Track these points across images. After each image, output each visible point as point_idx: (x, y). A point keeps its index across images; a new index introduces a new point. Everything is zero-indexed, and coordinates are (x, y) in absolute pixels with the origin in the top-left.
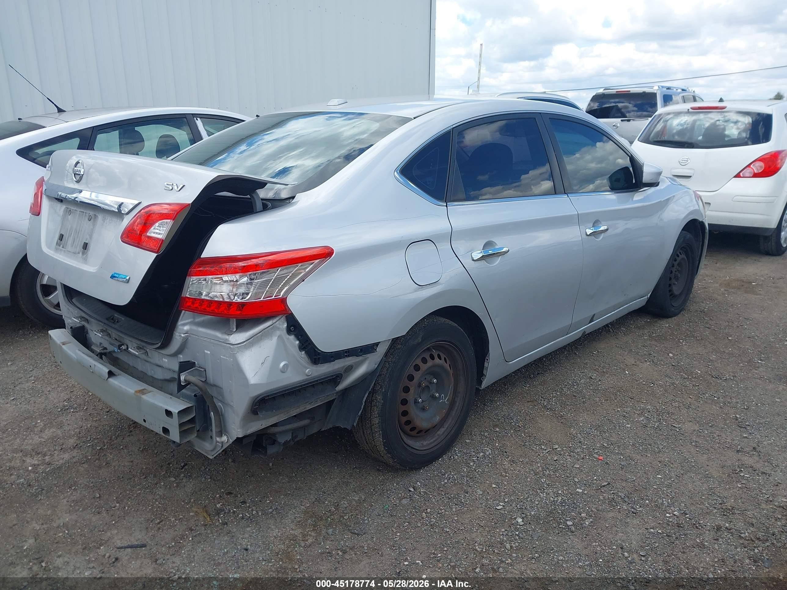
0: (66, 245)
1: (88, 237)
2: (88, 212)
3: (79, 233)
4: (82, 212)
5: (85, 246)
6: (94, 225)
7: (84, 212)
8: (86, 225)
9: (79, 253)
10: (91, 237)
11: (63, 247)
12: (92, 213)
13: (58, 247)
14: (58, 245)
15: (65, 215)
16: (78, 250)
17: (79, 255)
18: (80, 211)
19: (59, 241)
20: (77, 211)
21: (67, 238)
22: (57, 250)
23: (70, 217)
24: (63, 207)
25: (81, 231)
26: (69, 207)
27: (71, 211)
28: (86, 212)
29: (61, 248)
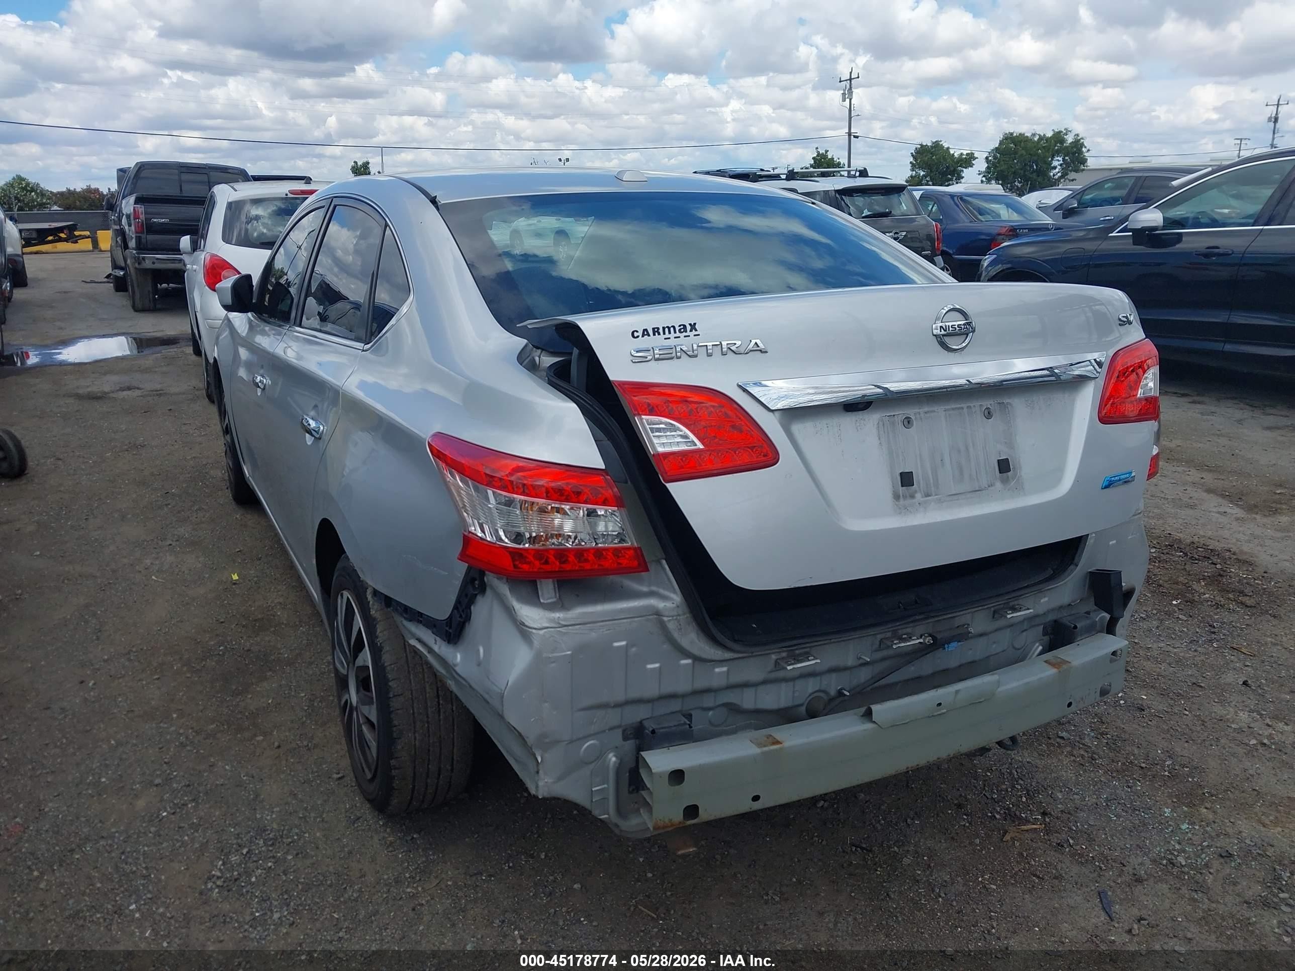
0: (937, 486)
1: (1000, 447)
3: (967, 451)
5: (1004, 466)
6: (1008, 422)
7: (958, 408)
8: (985, 429)
9: (991, 485)
10: (1009, 445)
11: (927, 495)
12: (988, 403)
14: (905, 497)
15: (888, 433)
16: (984, 482)
17: (993, 488)
18: (948, 410)
19: (901, 490)
20: (934, 411)
21: (932, 473)
22: (902, 510)
23: (912, 430)
24: (871, 420)
25: (973, 445)
26: (900, 413)
27: (913, 418)
28: (968, 407)
29: (922, 499)
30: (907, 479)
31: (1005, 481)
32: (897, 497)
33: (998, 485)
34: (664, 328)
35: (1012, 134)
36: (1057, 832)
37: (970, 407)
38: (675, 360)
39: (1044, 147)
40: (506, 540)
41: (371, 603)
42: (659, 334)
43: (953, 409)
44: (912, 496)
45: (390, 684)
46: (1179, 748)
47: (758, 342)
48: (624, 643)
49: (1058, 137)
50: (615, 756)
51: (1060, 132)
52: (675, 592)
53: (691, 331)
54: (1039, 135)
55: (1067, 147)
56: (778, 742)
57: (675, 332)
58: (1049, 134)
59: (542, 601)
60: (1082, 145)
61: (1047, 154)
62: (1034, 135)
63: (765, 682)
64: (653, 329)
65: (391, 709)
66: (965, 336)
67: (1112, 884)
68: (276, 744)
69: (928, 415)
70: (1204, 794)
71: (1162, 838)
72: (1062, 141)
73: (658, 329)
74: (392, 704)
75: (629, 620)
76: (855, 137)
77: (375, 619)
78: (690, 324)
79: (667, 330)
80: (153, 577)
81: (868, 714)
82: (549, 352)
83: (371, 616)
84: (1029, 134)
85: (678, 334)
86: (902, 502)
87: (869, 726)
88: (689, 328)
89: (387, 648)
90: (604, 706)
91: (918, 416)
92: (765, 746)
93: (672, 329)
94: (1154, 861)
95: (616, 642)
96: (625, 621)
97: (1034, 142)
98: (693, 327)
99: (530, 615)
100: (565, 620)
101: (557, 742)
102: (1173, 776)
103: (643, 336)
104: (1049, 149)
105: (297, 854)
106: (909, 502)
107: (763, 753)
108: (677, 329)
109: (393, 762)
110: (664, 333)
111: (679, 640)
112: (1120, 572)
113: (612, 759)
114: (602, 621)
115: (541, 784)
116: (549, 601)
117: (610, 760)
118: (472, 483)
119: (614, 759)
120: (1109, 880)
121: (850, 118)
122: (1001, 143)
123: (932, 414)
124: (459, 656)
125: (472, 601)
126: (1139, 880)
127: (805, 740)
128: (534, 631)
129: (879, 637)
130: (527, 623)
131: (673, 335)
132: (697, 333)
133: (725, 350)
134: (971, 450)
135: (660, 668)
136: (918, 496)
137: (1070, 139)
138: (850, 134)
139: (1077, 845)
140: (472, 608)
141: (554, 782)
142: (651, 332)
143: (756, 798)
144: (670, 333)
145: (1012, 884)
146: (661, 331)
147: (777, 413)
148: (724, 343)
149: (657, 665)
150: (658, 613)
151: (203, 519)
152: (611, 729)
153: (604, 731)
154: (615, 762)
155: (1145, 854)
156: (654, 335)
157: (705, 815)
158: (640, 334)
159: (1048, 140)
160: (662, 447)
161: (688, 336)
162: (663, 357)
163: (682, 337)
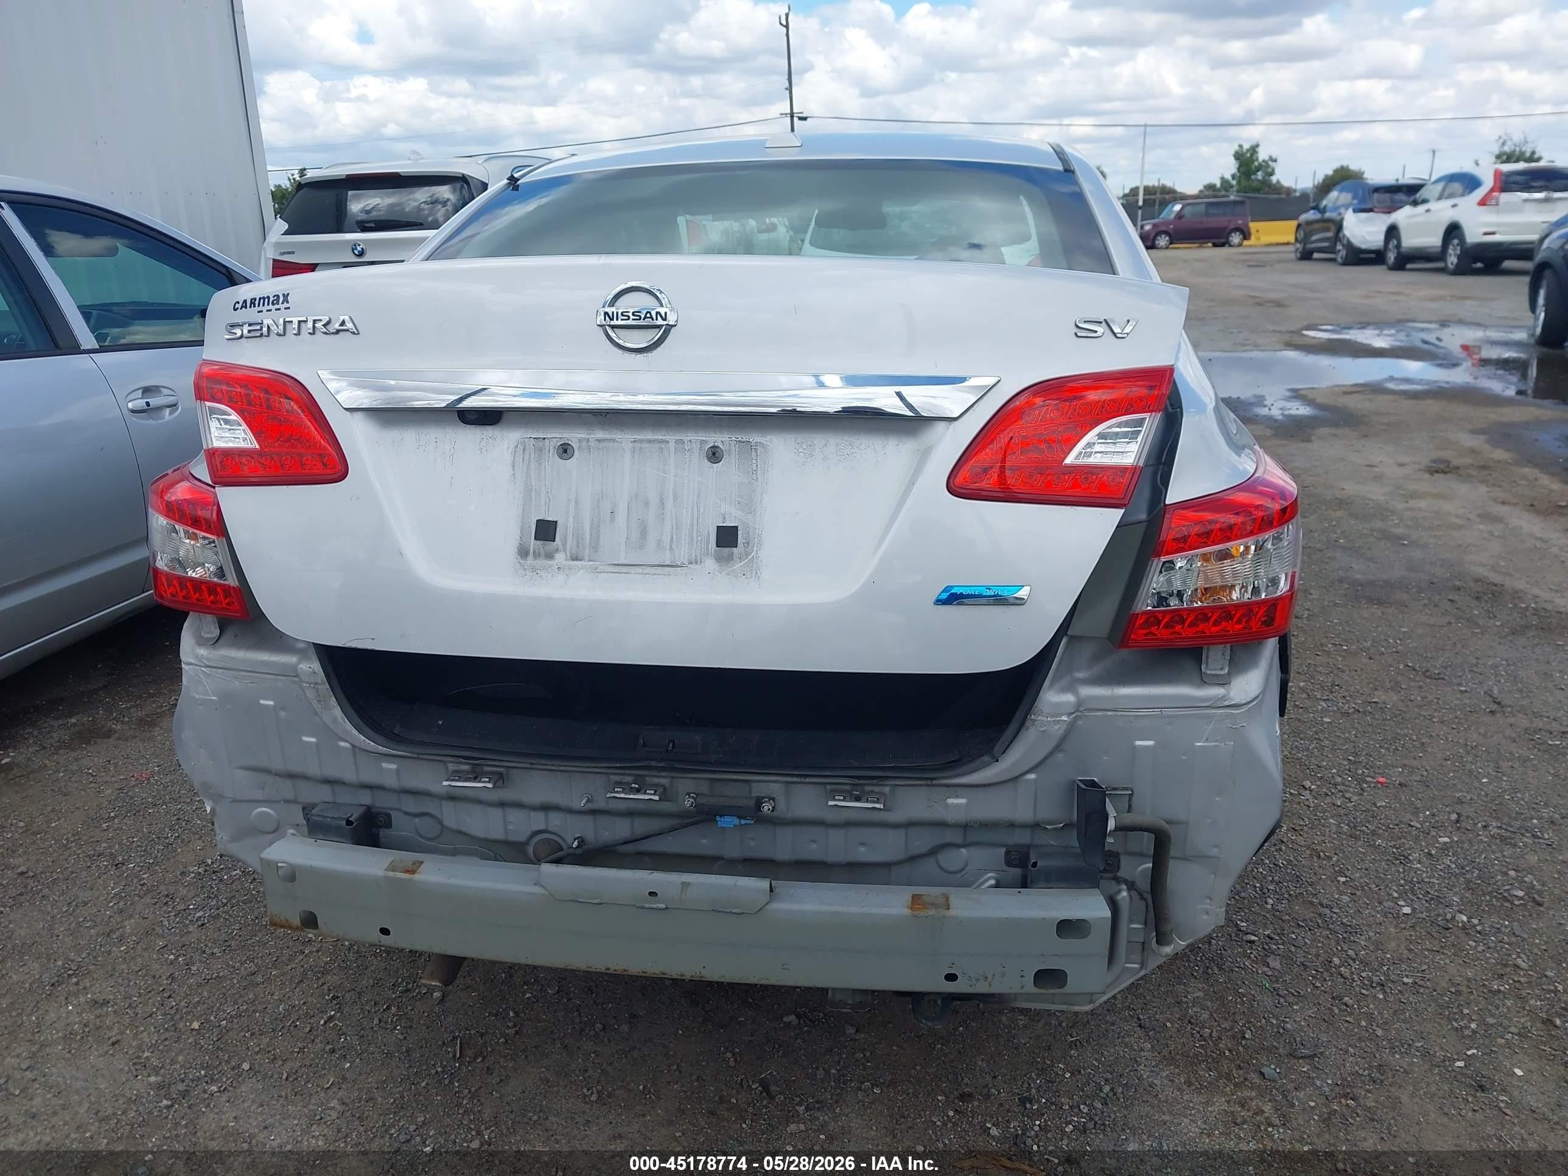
0: (595, 548)
1: (727, 508)
3: (661, 504)
4: (651, 441)
6: (753, 473)
7: (662, 441)
9: (695, 561)
10: (748, 506)
11: (575, 559)
12: (719, 438)
13: (536, 561)
14: (537, 555)
15: (530, 461)
16: (683, 553)
17: (698, 566)
18: (641, 441)
19: (533, 544)
20: (614, 441)
21: (591, 528)
23: (571, 463)
24: (504, 440)
25: (675, 499)
26: (557, 435)
27: (575, 445)
28: (677, 441)
29: (564, 563)
30: (546, 530)
31: (725, 559)
33: (710, 564)
34: (260, 299)
37: (682, 442)
38: (261, 339)
42: (253, 306)
43: (649, 441)
44: (550, 556)
47: (347, 322)
53: (283, 303)
57: (269, 304)
64: (250, 300)
66: (656, 330)
69: (602, 445)
73: (254, 299)
79: (262, 301)
85: (270, 306)
86: (530, 560)
88: (281, 299)
91: (584, 444)
93: (266, 300)
95: (263, 699)
96: (268, 676)
98: (286, 298)
100: (208, 659)
106: (542, 562)
108: (272, 300)
110: (259, 306)
123: (611, 444)
132: (287, 306)
133: (311, 328)
134: (669, 504)
135: (317, 743)
136: (560, 557)
142: (246, 305)
144: (264, 305)
146: (256, 302)
148: (309, 321)
149: (313, 740)
156: (249, 307)
158: (239, 307)
160: (217, 440)
161: (279, 309)
162: (250, 335)
163: (273, 310)
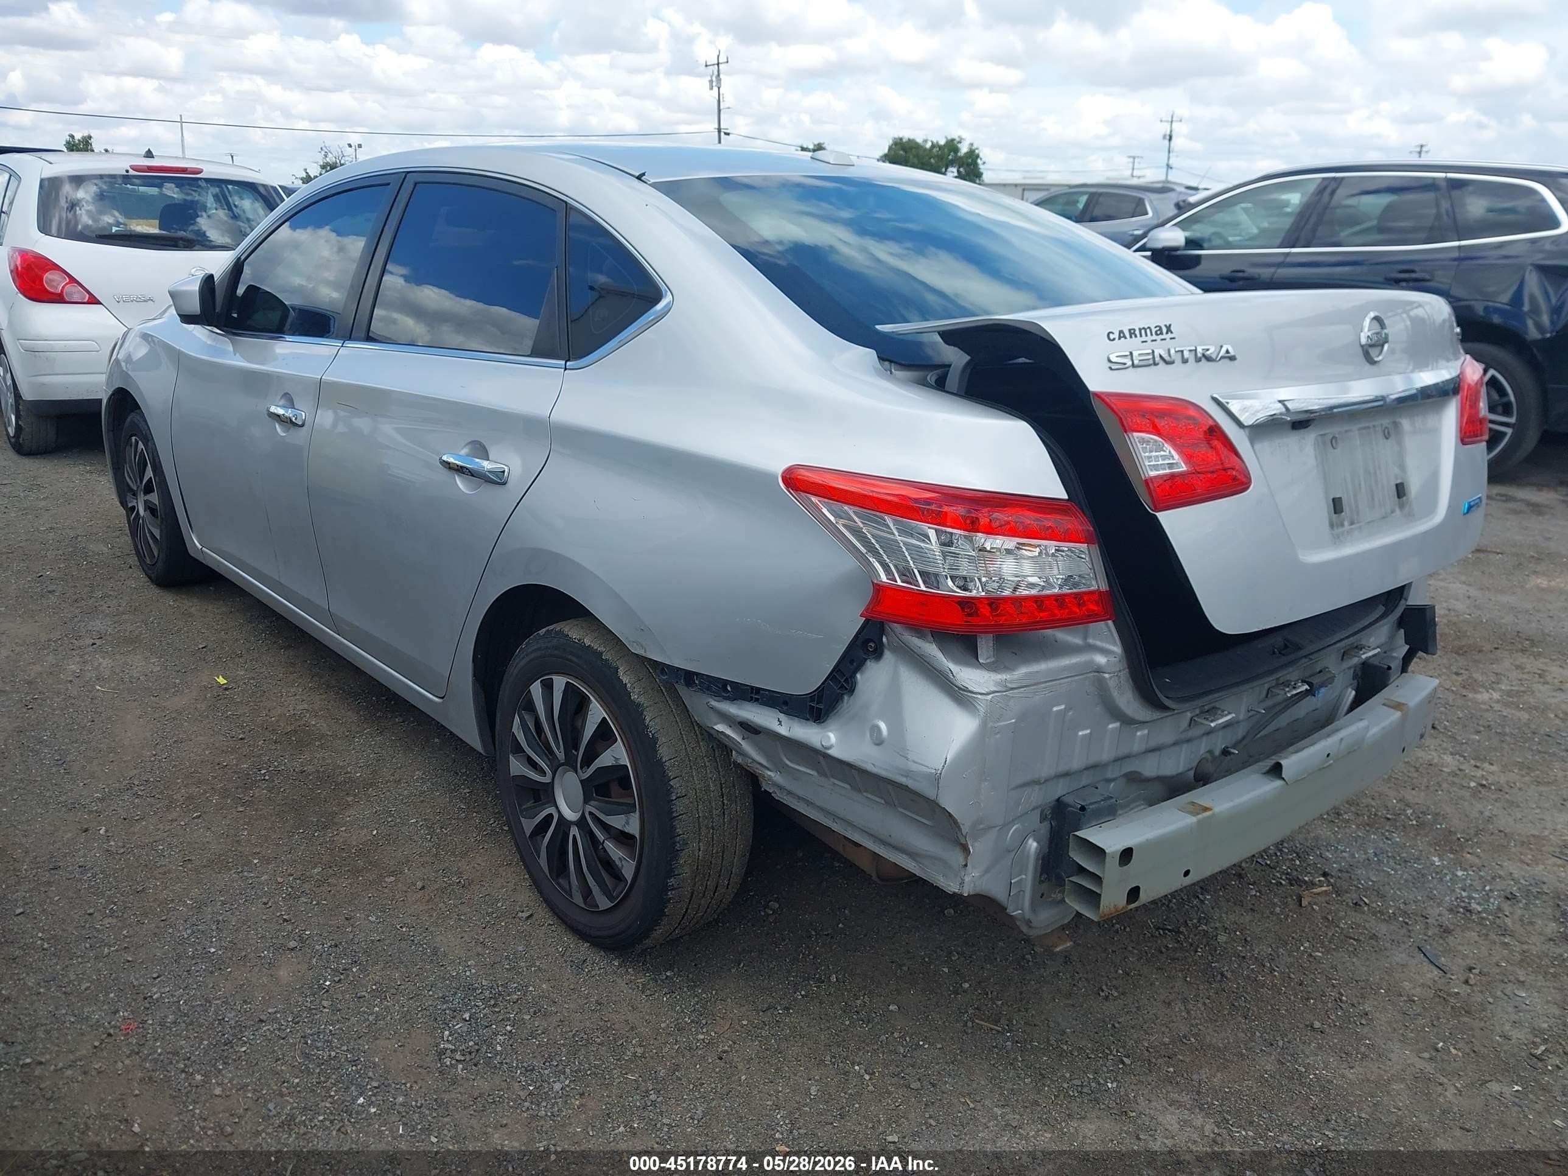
0: (1358, 513)
1: (1397, 470)
2: (1377, 423)
3: (1375, 473)
4: (1365, 428)
5: (1400, 490)
6: (1400, 443)
7: (1368, 427)
8: (1385, 450)
9: (1393, 512)
10: (1402, 467)
11: (1352, 523)
12: (1386, 422)
13: (1337, 531)
14: (1337, 525)
15: (1322, 454)
16: (1388, 508)
17: (1394, 515)
18: (1361, 429)
19: (1334, 518)
20: (1353, 430)
21: (1354, 498)
22: (1337, 540)
23: (1338, 451)
24: (1309, 439)
25: (1379, 467)
26: (1328, 433)
27: (1338, 437)
28: (1373, 426)
29: (1349, 527)
30: (1337, 505)
31: (1402, 506)
32: (1332, 526)
33: (1398, 511)
34: (1140, 330)
35: (901, 139)
36: (1347, 892)
37: (1375, 426)
38: (1153, 367)
39: (937, 156)
40: (955, 588)
41: (629, 685)
42: (1136, 336)
44: (1343, 525)
45: (672, 783)
46: (1410, 795)
47: (1231, 350)
48: (1063, 707)
49: (952, 146)
50: (1034, 840)
51: (953, 140)
52: (1115, 644)
53: (1167, 333)
54: (932, 142)
55: (961, 158)
56: (1206, 809)
57: (1152, 335)
58: (942, 142)
59: (981, 661)
60: (978, 156)
61: (940, 164)
62: (926, 141)
63: (1175, 744)
64: (1130, 330)
65: (674, 815)
66: (1380, 348)
67: (1425, 938)
68: (419, 884)
69: (1347, 435)
70: (1459, 839)
71: (1445, 887)
72: (956, 150)
73: (1134, 330)
74: (674, 808)
75: (1069, 679)
76: (727, 134)
77: (639, 705)
78: (1166, 326)
79: (1143, 331)
80: (98, 688)
81: (1276, 770)
82: (900, 364)
83: (633, 702)
84: (919, 140)
85: (1154, 337)
86: (1335, 530)
87: (1278, 783)
88: (1164, 330)
89: (662, 740)
90: (1035, 782)
91: (1341, 436)
92: (1198, 814)
93: (1148, 331)
94: (1451, 910)
95: (1055, 706)
96: (1066, 680)
97: (925, 149)
98: (1169, 329)
99: (971, 677)
100: (1011, 682)
101: (991, 827)
102: (1421, 825)
103: (1119, 339)
104: (942, 159)
105: (535, 1013)
106: (1340, 530)
107: (1199, 822)
108: (1154, 331)
109: (672, 881)
110: (1141, 336)
111: (1117, 701)
112: (1434, 607)
113: (1033, 845)
114: (1046, 682)
115: (967, 879)
116: (988, 661)
117: (1031, 846)
118: (895, 523)
119: (1035, 844)
120: (1420, 934)
121: (719, 111)
122: (890, 148)
123: (1351, 433)
124: (832, 736)
125: (860, 666)
126: (1447, 931)
127: (1230, 804)
128: (979, 696)
129: (1267, 686)
130: (971, 688)
131: (1149, 338)
132: (1172, 336)
133: (1199, 355)
134: (1378, 473)
135: (1090, 733)
136: (1347, 524)
137: (964, 149)
138: (719, 131)
139: (1373, 903)
140: (858, 676)
141: (981, 876)
142: (1127, 335)
143: (1187, 873)
144: (1146, 335)
145: (1334, 949)
146: (1137, 332)
147: (1247, 430)
148: (1199, 350)
149: (1088, 731)
150: (1099, 670)
151: (121, 609)
152: (1033, 809)
153: (1027, 813)
154: (1037, 848)
155: (1439, 905)
156: (1131, 337)
157: (1144, 898)
158: (1116, 336)
159: (940, 147)
160: (1151, 470)
161: (1165, 339)
162: (1142, 363)
163: (1159, 340)
